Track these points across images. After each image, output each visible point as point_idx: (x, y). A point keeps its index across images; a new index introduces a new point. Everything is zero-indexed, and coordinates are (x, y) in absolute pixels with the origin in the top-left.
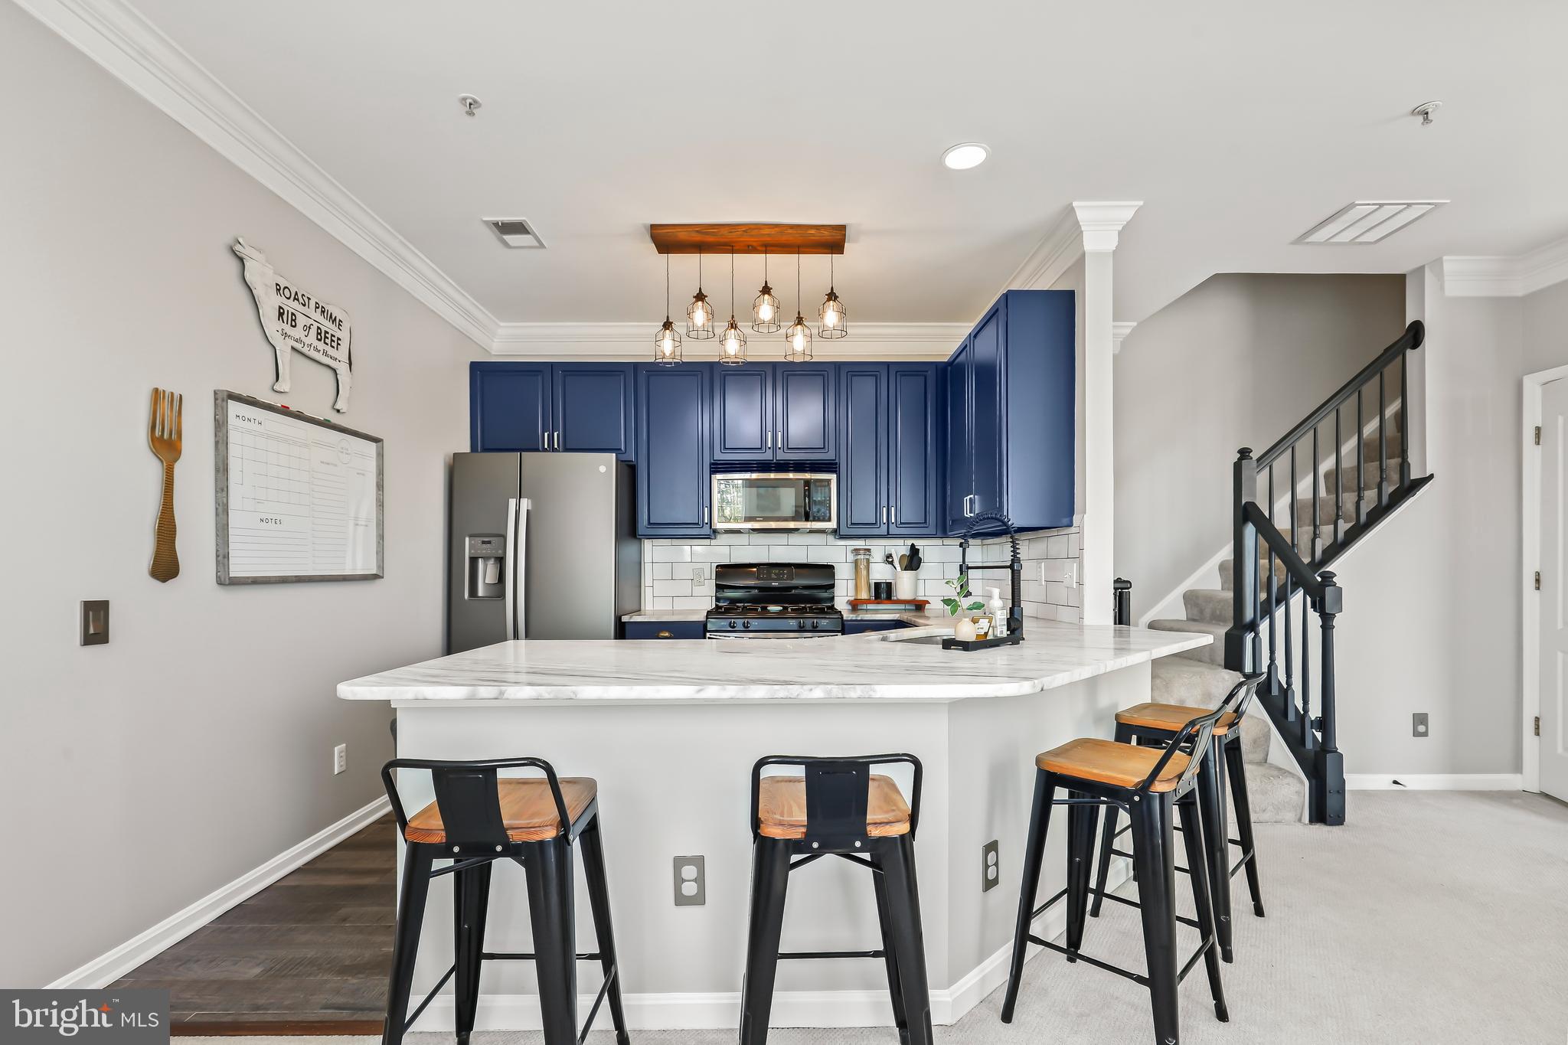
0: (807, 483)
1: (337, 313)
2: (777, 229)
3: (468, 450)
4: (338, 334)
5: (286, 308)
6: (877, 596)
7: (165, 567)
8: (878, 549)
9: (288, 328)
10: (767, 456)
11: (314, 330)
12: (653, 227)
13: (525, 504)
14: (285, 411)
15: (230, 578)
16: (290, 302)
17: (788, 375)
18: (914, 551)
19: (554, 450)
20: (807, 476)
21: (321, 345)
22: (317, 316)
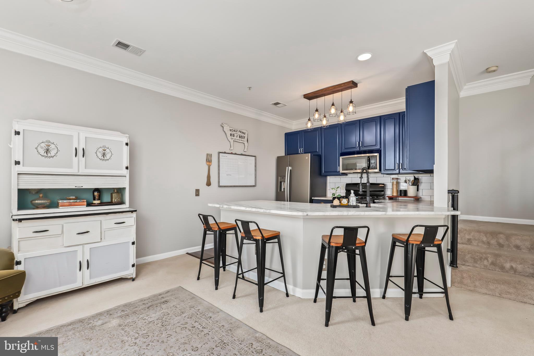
0: (369, 157)
1: (244, 131)
2: (333, 87)
3: (284, 155)
4: (244, 135)
5: (232, 133)
6: (401, 195)
7: (209, 184)
8: (402, 178)
9: (232, 137)
10: (358, 149)
11: (238, 136)
12: (304, 95)
13: (290, 168)
14: (232, 153)
15: (220, 186)
16: (233, 132)
17: (364, 123)
18: (415, 179)
19: (302, 153)
20: (368, 155)
21: (240, 139)
22: (240, 133)
